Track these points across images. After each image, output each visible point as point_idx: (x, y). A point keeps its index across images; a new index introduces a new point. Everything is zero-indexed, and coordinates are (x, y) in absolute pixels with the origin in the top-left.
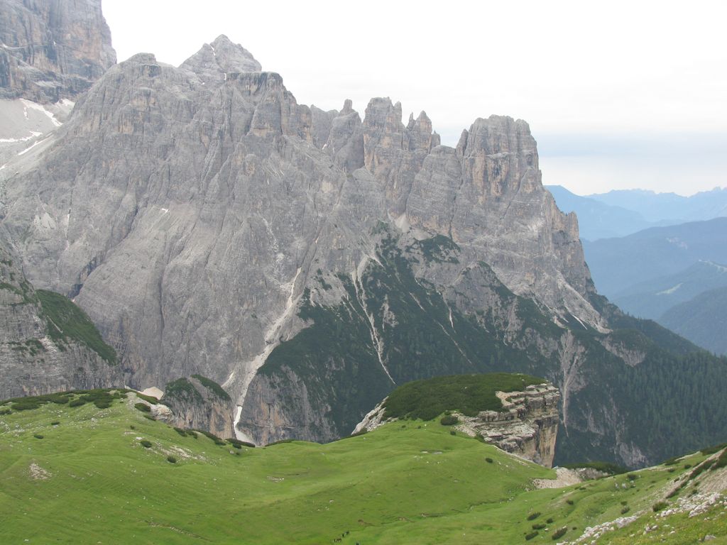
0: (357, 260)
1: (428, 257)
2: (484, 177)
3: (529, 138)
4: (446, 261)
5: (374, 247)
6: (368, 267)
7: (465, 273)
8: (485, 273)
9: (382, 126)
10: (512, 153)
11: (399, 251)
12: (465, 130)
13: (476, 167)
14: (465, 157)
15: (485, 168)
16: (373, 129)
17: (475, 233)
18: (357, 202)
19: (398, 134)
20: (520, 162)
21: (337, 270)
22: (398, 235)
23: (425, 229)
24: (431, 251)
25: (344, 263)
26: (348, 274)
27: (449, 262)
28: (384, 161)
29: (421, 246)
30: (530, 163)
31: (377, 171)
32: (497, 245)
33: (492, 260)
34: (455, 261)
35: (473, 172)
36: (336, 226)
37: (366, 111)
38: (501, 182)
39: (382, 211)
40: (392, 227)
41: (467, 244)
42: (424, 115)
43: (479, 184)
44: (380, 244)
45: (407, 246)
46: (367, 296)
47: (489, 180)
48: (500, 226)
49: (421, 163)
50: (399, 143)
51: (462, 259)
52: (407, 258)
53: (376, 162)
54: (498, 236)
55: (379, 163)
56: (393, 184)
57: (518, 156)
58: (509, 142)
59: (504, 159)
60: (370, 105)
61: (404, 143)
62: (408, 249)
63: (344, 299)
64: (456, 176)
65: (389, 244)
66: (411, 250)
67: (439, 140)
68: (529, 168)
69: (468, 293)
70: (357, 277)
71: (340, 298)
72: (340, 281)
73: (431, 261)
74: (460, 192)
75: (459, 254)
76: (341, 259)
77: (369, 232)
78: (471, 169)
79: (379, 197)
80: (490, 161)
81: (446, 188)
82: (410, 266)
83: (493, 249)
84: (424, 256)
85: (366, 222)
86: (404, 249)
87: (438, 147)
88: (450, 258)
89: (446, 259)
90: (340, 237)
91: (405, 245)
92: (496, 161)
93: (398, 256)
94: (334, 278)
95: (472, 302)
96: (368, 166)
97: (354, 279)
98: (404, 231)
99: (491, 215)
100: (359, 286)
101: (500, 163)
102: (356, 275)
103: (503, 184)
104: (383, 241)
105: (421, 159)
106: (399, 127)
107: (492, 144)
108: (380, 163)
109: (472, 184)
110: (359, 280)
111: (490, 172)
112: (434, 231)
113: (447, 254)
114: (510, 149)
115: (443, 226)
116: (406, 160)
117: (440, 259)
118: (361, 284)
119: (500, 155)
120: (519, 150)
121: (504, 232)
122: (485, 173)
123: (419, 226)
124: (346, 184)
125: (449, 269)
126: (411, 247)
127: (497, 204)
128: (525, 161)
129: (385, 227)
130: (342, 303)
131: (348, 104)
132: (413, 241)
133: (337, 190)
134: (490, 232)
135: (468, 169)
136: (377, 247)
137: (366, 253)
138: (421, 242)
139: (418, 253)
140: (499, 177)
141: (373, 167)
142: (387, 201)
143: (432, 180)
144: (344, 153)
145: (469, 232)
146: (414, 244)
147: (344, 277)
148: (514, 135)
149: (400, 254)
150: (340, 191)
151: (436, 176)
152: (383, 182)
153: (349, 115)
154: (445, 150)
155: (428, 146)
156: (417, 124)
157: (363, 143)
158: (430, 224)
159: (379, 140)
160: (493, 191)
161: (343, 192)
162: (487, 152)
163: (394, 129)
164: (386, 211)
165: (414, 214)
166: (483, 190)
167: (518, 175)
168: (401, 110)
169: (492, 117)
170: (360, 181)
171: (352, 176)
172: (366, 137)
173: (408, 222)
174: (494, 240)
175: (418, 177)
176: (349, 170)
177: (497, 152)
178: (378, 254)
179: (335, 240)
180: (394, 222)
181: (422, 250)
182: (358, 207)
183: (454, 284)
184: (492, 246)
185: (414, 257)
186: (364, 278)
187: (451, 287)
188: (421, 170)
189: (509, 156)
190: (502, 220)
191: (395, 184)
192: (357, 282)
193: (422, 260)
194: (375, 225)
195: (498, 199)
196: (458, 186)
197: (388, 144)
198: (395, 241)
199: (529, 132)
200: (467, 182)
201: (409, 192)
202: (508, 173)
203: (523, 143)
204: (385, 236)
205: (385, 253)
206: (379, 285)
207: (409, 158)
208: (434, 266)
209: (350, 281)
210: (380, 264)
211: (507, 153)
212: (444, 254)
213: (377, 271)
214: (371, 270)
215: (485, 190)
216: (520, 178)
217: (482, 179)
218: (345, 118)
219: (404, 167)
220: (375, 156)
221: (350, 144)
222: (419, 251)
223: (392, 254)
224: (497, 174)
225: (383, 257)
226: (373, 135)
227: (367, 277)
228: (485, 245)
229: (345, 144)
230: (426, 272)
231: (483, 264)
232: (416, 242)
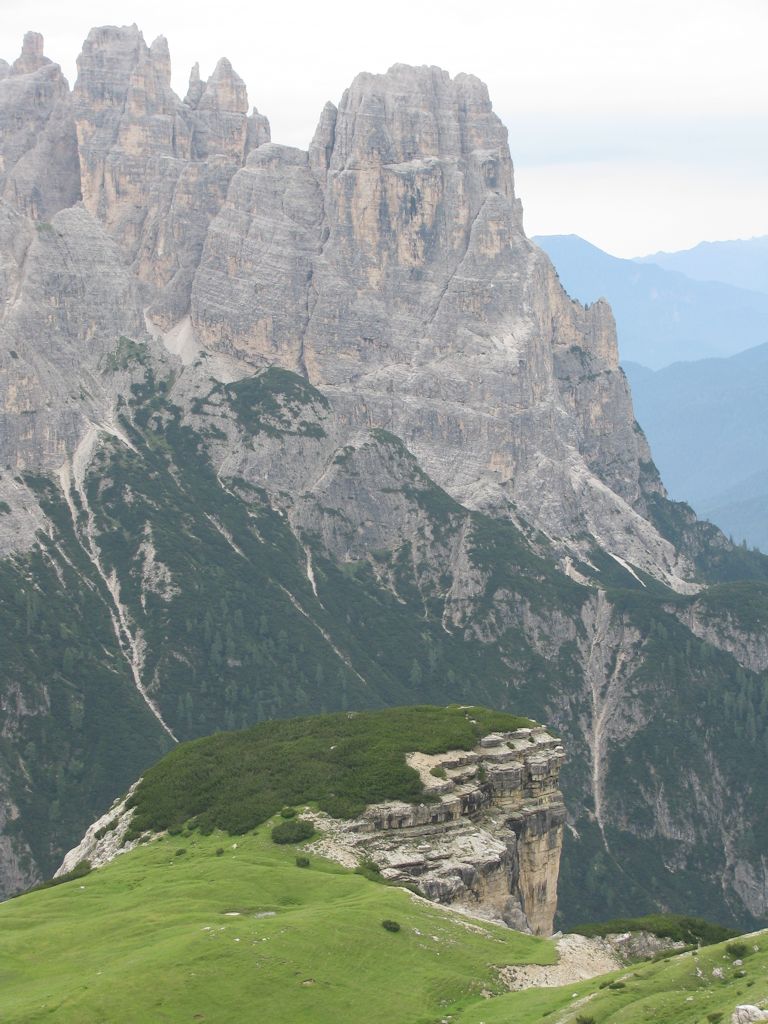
0: (72, 440)
1: (250, 424)
2: (380, 221)
3: (487, 120)
4: (292, 434)
5: (113, 404)
6: (100, 455)
7: (340, 460)
8: (391, 458)
9: (120, 98)
10: (447, 158)
11: (176, 411)
12: (329, 104)
13: (359, 197)
14: (331, 172)
15: (383, 198)
16: (99, 107)
17: (364, 359)
18: (64, 292)
19: (162, 117)
20: (467, 179)
21: (21, 465)
22: (173, 372)
23: (239, 355)
24: (254, 409)
25: (37, 446)
26: (51, 474)
27: (301, 434)
28: (130, 188)
29: (229, 399)
30: (492, 183)
31: (115, 213)
32: (418, 389)
33: (407, 425)
34: (314, 431)
35: (353, 210)
36: (14, 355)
37: (80, 61)
38: (423, 233)
39: (130, 314)
40: (155, 353)
41: (346, 389)
42: (225, 68)
43: (369, 239)
44: (128, 395)
45: (195, 399)
46: (99, 527)
47: (393, 226)
48: (425, 341)
49: (224, 190)
50: (166, 142)
51: (331, 426)
52: (196, 429)
53: (111, 189)
54: (421, 364)
55: (118, 192)
56: (155, 245)
57: (462, 166)
58: (441, 131)
59: (428, 172)
60: (88, 46)
61: (180, 140)
62: (198, 406)
63: (43, 537)
64: (313, 219)
65: (150, 394)
66: (207, 408)
67: (267, 130)
68: (491, 194)
69: (350, 510)
70: (73, 482)
71: (33, 536)
72: (29, 492)
73: (255, 433)
74: (322, 259)
75: (324, 413)
76: (30, 437)
77: (99, 368)
78: (348, 200)
79: (120, 279)
80: (393, 180)
81: (288, 251)
82: (206, 447)
83: (408, 399)
84: (238, 421)
85: (91, 344)
86: (187, 406)
87: (264, 148)
88: (303, 423)
89: (294, 428)
90: (25, 382)
91: (191, 395)
92: (408, 179)
93: (174, 424)
94: (15, 486)
95: (361, 530)
96: (90, 203)
97: (65, 486)
98: (187, 361)
99: (401, 315)
100: (78, 504)
101: (418, 184)
102: (69, 475)
103: (429, 235)
104: (135, 388)
105: (224, 180)
106: (165, 101)
107: (398, 136)
108: (120, 193)
109: (351, 240)
110: (79, 487)
111: (394, 207)
112: (263, 359)
113: (296, 415)
114: (441, 148)
115: (285, 347)
116: (186, 184)
117: (279, 427)
118: (84, 498)
119: (417, 164)
120: (464, 150)
121: (434, 354)
122: (383, 210)
123: (224, 347)
124: (36, 247)
125: (300, 453)
126: (205, 401)
127: (413, 286)
128: (479, 177)
129: (137, 353)
130: (36, 546)
131: (33, 42)
132: (211, 385)
133: (13, 264)
134: (400, 357)
135: (342, 201)
136: (120, 403)
137: (94, 420)
138: (229, 387)
139: (224, 416)
140: (417, 219)
141: (104, 203)
142: (141, 288)
143: (252, 231)
144: (29, 169)
145: (349, 359)
146: (212, 393)
147: (39, 482)
148: (451, 113)
149: (179, 418)
150: (21, 265)
151: (262, 222)
152: (131, 240)
153: (36, 74)
154: (282, 156)
155: (239, 147)
156: (209, 92)
157: (76, 141)
158: (252, 342)
159: (116, 135)
160: (404, 255)
161: (29, 268)
162: (387, 158)
163: (151, 107)
164: (138, 314)
165: (211, 319)
166: (379, 254)
167: (463, 212)
168: (168, 57)
169: (397, 71)
170: (70, 240)
171: (49, 228)
172: (82, 128)
173: (198, 339)
174: (412, 376)
175: (216, 225)
176: (44, 211)
177: (409, 157)
178: (122, 421)
179: (12, 391)
180: (160, 340)
181: (234, 406)
182: (67, 305)
183: (314, 489)
184: (406, 391)
185: (213, 426)
186: (91, 483)
187: (308, 496)
188: (224, 208)
189: (441, 166)
190: (429, 326)
191: (161, 243)
192: (74, 494)
193: (233, 432)
194: (113, 349)
195: (417, 275)
196: (318, 245)
197: (140, 145)
198: (164, 387)
199: (486, 105)
200: (338, 233)
201: (196, 263)
202: (439, 210)
203: (473, 132)
204: (139, 376)
205: (142, 418)
206: (129, 498)
207: (192, 179)
208: (265, 445)
209: (55, 490)
210: (130, 446)
211: (435, 159)
212: (288, 415)
213: (123, 464)
214: (108, 461)
215: (385, 254)
216: (470, 219)
217: (375, 225)
218: (26, 80)
219: (182, 201)
220: (108, 176)
221: (41, 146)
222: (226, 409)
223: (158, 420)
224: (413, 211)
225: (137, 428)
226: (100, 122)
227: (99, 480)
228: (390, 390)
229: (30, 146)
230: (245, 461)
231: (384, 437)
232: (218, 387)
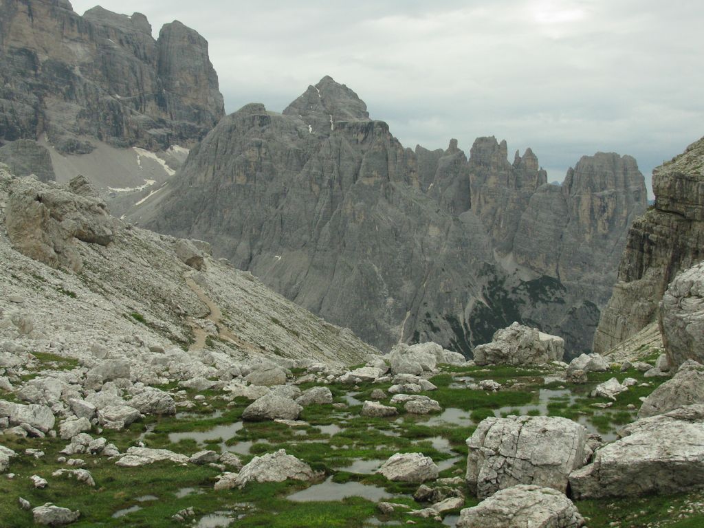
0: (465, 303)
1: (535, 298)
2: (590, 215)
3: (636, 174)
4: (551, 302)
5: (481, 289)
6: (475, 309)
7: (571, 313)
8: (591, 313)
9: (487, 165)
10: (619, 190)
11: (506, 292)
12: (571, 168)
13: (582, 205)
14: (571, 195)
15: (592, 206)
16: (478, 169)
17: (583, 270)
18: (463, 245)
19: (503, 172)
20: (627, 198)
21: (445, 312)
22: (505, 277)
23: (532, 268)
24: (537, 291)
25: (451, 305)
26: (456, 316)
27: (555, 302)
28: (490, 200)
29: (527, 288)
30: (637, 199)
31: (484, 210)
32: (605, 283)
33: (600, 298)
34: (561, 301)
35: (579, 211)
36: (443, 270)
37: (472, 151)
38: (608, 220)
39: (488, 253)
40: (498, 268)
41: (575, 283)
42: (529, 152)
43: (586, 222)
44: (487, 286)
45: (513, 288)
46: (474, 337)
47: (596, 217)
48: (607, 264)
49: (528, 202)
50: (505, 182)
51: (567, 299)
52: (513, 299)
53: (482, 201)
54: (606, 273)
55: (485, 202)
56: (500, 223)
57: (625, 193)
58: (616, 179)
59: (611, 196)
60: (475, 145)
61: (510, 181)
62: (514, 290)
63: (452, 341)
64: (562, 214)
65: (496, 286)
66: (518, 291)
67: (546, 176)
68: (637, 204)
69: (575, 333)
70: (465, 319)
71: (448, 340)
72: (448, 323)
73: (537, 301)
74: (566, 230)
75: (565, 294)
76: (448, 301)
77: (476, 274)
78: (577, 207)
79: (485, 239)
80: (596, 199)
81: (553, 227)
82: (517, 307)
83: (600, 287)
84: (530, 297)
85: (473, 265)
86: (510, 290)
87: (544, 185)
88: (556, 298)
89: (552, 300)
90: (447, 280)
91: (511, 286)
92: (602, 198)
93: (505, 297)
94: (443, 321)
95: (578, 341)
96: (474, 207)
97: (461, 321)
98: (511, 272)
99: (598, 253)
100: (466, 328)
101: (606, 200)
102: (463, 317)
103: (611, 221)
104: (490, 283)
105: (528, 197)
106: (505, 166)
107: (599, 181)
108: (486, 202)
109: (578, 223)
110: (467, 322)
111: (596, 209)
112: (541, 270)
113: (553, 295)
114: (616, 186)
115: (550, 265)
116: (513, 200)
117: (546, 299)
118: (469, 326)
119: (606, 192)
120: (626, 186)
121: (611, 269)
122: (592, 211)
123: (526, 264)
124: (453, 228)
125: (555, 310)
126: (517, 288)
127: (604, 241)
128: (632, 197)
129: (490, 269)
130: (450, 344)
131: (454, 143)
132: (519, 282)
133: (444, 234)
134: (598, 270)
135: (575, 207)
136: (484, 289)
137: (473, 295)
138: (527, 283)
139: (525, 294)
140: (606, 215)
141: (480, 206)
142: (493, 240)
143: (538, 219)
144: (451, 193)
145: (576, 270)
146: (520, 285)
147: (452, 319)
148: (620, 171)
149: (507, 295)
150: (447, 234)
151: (542, 215)
152: (490, 221)
153: (454, 155)
154: (552, 188)
155: (535, 183)
156: (523, 162)
157: (469, 182)
158: (537, 263)
159: (485, 179)
160: (600, 229)
161: (450, 235)
162: (594, 190)
163: (499, 168)
164: (492, 253)
165: (521, 253)
166: (590, 229)
167: (625, 212)
168: (506, 148)
169: (598, 155)
170: (466, 225)
171: (458, 220)
172: (472, 176)
173: (515, 260)
174: (602, 277)
175: (524, 216)
176: (456, 209)
177: (603, 189)
178: (485, 296)
179: (442, 284)
180: (500, 263)
181: (528, 291)
182: (464, 250)
183: (560, 324)
184: (600, 284)
185: (520, 298)
186: (472, 320)
187: (557, 327)
188: (527, 209)
189: (616, 193)
190: (610, 257)
191: (502, 223)
192: (465, 324)
193: (528, 301)
194: (482, 268)
195: (605, 237)
196: (565, 224)
197: (494, 183)
198: (502, 282)
199: (636, 168)
200: (573, 220)
201: (516, 231)
202: (615, 211)
203: (630, 179)
204: (492, 278)
205: (492, 294)
206: (486, 326)
207: (515, 197)
208: (541, 306)
209: (458, 323)
210: (487, 305)
211: (613, 190)
212: (550, 295)
213: (484, 313)
214: (479, 312)
215: (592, 228)
216: (628, 215)
217: (588, 217)
218: (450, 157)
219: (511, 205)
220: (481, 196)
221: (456, 183)
222: (525, 292)
223: (499, 295)
224: (604, 211)
225: (491, 299)
226: (479, 175)
227: (475, 319)
228: (593, 283)
229: (451, 183)
230: (533, 312)
231: (589, 304)
232: (522, 283)
